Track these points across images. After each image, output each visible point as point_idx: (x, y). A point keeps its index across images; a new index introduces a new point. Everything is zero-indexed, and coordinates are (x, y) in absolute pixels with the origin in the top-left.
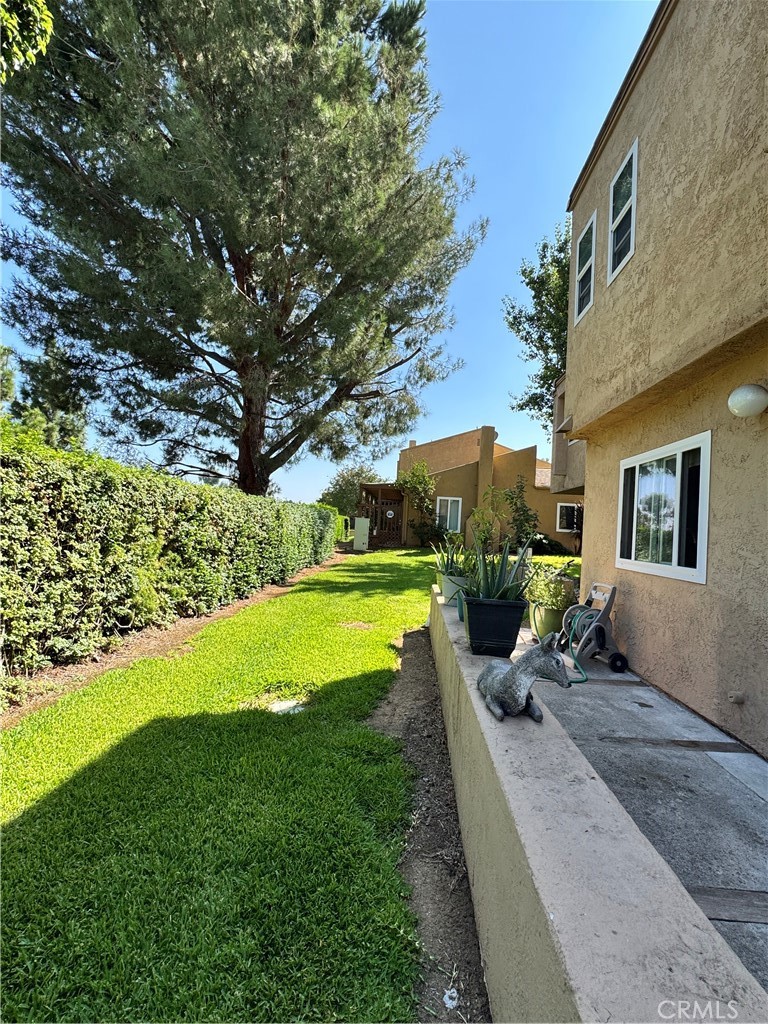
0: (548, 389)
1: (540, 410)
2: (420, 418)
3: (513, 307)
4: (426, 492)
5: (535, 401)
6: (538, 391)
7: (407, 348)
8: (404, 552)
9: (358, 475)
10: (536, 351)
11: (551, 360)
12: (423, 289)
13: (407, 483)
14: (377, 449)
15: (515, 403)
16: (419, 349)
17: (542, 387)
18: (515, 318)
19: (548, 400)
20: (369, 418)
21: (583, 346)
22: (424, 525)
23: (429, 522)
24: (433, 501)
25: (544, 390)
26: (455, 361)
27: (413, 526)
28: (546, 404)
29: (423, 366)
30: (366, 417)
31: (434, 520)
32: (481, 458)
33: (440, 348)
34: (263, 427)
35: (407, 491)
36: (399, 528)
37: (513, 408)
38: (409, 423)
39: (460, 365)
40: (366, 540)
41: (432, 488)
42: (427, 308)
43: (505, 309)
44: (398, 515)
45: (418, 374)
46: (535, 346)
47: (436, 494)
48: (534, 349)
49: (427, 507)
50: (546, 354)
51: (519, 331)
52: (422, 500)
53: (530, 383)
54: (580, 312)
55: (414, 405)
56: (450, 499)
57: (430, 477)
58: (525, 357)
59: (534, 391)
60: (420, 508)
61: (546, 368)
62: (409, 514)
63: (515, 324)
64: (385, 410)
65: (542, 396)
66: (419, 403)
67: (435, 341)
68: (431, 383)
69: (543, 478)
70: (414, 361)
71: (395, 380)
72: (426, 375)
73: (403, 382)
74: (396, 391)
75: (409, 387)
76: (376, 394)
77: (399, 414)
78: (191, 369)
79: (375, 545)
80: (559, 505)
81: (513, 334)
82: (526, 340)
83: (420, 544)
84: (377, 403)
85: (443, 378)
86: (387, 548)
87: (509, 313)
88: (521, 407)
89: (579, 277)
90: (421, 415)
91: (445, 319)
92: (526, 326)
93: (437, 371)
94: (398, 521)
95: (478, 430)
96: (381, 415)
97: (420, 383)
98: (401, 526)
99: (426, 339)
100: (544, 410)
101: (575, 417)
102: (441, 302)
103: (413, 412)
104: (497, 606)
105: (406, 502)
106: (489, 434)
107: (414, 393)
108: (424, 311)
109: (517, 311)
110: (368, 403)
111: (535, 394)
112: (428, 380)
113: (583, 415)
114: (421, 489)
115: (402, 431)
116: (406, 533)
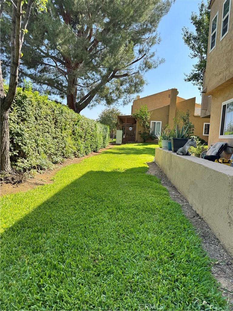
0: (201, 71)
1: (198, 81)
2: (145, 86)
3: (187, 33)
4: (146, 119)
5: (195, 77)
6: (197, 72)
7: (140, 54)
8: (137, 144)
9: (112, 112)
10: (197, 53)
11: (204, 57)
12: (147, 25)
13: (138, 115)
14: (125, 100)
15: (186, 78)
16: (145, 54)
17: (199, 70)
18: (188, 38)
19: (202, 76)
20: (123, 86)
21: (212, 62)
22: (145, 133)
23: (147, 132)
24: (149, 123)
25: (200, 72)
26: (160, 59)
27: (140, 134)
28: (200, 78)
29: (146, 62)
30: (121, 85)
31: (149, 131)
32: (171, 103)
33: (154, 53)
34: (76, 90)
35: (138, 119)
36: (134, 134)
37: (186, 80)
38: (141, 88)
39: (162, 61)
40: (121, 140)
41: (149, 118)
42: (148, 34)
43: (183, 34)
44: (134, 129)
45: (144, 66)
46: (197, 51)
47: (151, 120)
48: (196, 52)
49: (147, 125)
50: (202, 55)
51: (189, 44)
52: (144, 122)
53: (194, 69)
54: (211, 48)
55: (142, 80)
56: (156, 122)
57: (148, 112)
58: (192, 56)
59: (195, 72)
60: (144, 126)
61: (201, 62)
62: (139, 128)
63: (188, 41)
64: (129, 82)
65: (199, 75)
66: (144, 79)
67: (152, 50)
68: (150, 70)
69: (198, 112)
70: (142, 59)
71: (134, 68)
72: (148, 66)
73: (137, 69)
74: (134, 73)
75: (140, 72)
76: (126, 75)
77: (136, 84)
78: (42, 63)
79: (124, 142)
80: (205, 124)
81: (187, 46)
82: (193, 48)
83: (143, 141)
84: (126, 79)
85: (155, 67)
86: (130, 143)
87: (185, 35)
88: (189, 80)
89: (212, 35)
90: (145, 84)
91: (157, 39)
92: (193, 42)
93: (153, 64)
94: (134, 132)
95: (169, 90)
96: (128, 85)
97: (145, 70)
98: (135, 134)
99: (148, 50)
100: (200, 81)
101: (208, 87)
102: (154, 31)
103: (142, 83)
104: (181, 140)
105: (137, 123)
106: (175, 92)
107: (142, 74)
108: (147, 36)
109: (189, 34)
110: (122, 79)
111: (195, 74)
112: (149, 68)
113: (211, 87)
114: (144, 118)
115: (138, 92)
116: (137, 137)
